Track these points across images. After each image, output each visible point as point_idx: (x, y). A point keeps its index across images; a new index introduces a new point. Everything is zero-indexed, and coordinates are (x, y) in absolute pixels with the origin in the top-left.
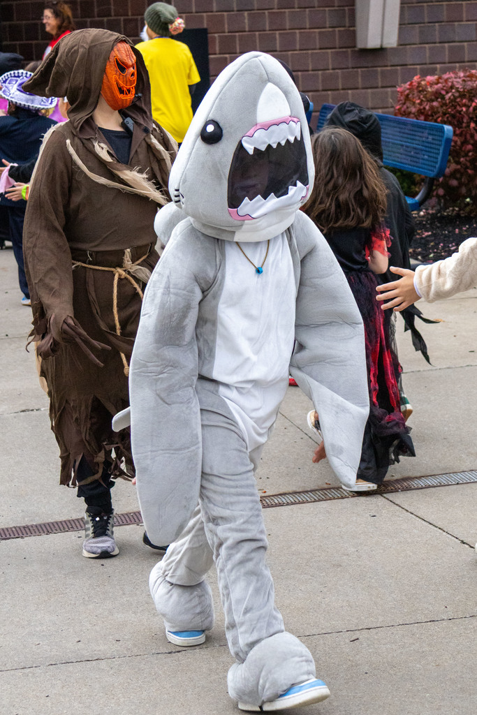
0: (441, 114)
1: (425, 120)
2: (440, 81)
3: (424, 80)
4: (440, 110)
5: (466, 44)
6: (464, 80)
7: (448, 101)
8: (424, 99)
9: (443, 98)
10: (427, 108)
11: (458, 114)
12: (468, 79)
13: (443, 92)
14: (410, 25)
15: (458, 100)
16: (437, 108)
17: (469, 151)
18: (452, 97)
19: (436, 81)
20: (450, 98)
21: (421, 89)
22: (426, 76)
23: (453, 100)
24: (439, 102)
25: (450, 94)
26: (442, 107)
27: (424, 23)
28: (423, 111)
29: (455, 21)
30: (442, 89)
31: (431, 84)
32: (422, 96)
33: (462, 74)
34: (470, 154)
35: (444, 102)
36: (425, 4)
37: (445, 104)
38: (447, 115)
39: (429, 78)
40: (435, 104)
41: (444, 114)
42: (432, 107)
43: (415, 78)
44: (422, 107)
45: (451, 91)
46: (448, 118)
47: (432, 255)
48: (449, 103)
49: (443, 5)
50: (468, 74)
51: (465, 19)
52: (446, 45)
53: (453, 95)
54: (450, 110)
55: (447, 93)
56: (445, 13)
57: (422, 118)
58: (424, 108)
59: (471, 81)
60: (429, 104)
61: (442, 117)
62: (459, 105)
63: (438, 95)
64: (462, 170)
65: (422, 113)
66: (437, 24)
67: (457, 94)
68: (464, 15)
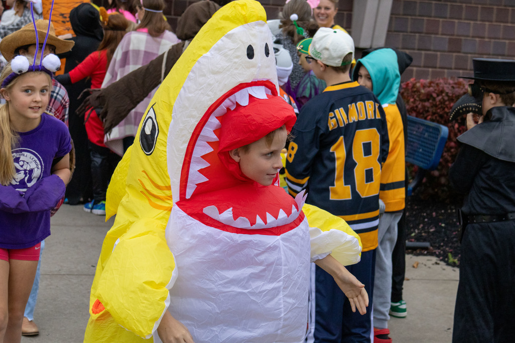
0: (430, 113)
1: (417, 116)
2: (432, 85)
3: (419, 82)
4: (430, 110)
5: (439, 53)
6: (453, 87)
7: (438, 103)
8: (417, 99)
9: (434, 99)
10: (420, 106)
11: (445, 115)
12: (457, 86)
13: (434, 95)
14: (396, 33)
15: (447, 103)
16: (428, 108)
17: (452, 148)
18: (442, 100)
19: (428, 85)
20: (440, 101)
21: (415, 89)
22: (420, 79)
23: (443, 102)
24: (431, 103)
25: (440, 98)
26: (432, 107)
27: (407, 32)
28: (415, 108)
29: (432, 34)
30: (434, 92)
31: (424, 86)
32: (415, 96)
33: (451, 81)
34: (452, 150)
35: (434, 103)
36: (409, 17)
37: (436, 106)
38: (436, 115)
39: (422, 81)
40: (427, 104)
41: (434, 114)
42: (424, 107)
43: (412, 80)
44: (415, 105)
45: (442, 95)
46: (436, 117)
47: (413, 235)
48: (439, 105)
49: (423, 19)
50: (456, 81)
51: (440, 32)
52: (423, 52)
53: (443, 98)
54: (439, 111)
55: (438, 95)
56: (425, 26)
57: (414, 114)
58: (417, 107)
59: (459, 87)
60: (421, 103)
61: (432, 115)
62: (447, 107)
63: (429, 96)
64: (444, 163)
65: (415, 111)
66: (417, 35)
67: (446, 98)
68: (440, 29)
